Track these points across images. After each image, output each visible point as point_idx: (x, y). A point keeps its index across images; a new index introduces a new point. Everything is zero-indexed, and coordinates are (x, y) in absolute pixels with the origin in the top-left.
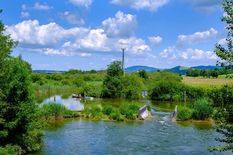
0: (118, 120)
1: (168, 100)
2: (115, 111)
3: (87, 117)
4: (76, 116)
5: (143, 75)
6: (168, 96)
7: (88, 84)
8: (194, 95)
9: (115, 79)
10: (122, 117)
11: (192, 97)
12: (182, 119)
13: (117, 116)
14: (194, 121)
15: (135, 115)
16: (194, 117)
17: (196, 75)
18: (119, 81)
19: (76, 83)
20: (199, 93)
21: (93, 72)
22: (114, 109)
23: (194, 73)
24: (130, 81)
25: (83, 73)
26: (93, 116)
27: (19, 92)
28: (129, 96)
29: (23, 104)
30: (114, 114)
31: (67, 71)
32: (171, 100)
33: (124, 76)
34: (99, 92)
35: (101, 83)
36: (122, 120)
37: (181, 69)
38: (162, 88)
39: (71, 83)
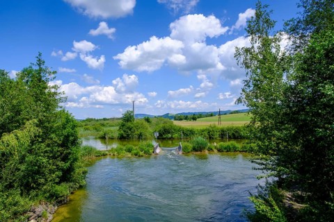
0: (139, 156)
1: (170, 139)
2: (135, 149)
3: (114, 155)
4: (104, 155)
5: (148, 120)
6: (170, 135)
7: (105, 129)
8: (188, 134)
9: (129, 124)
10: (141, 153)
11: (187, 135)
12: (186, 151)
13: (138, 153)
14: (195, 153)
15: (151, 151)
16: (195, 149)
17: (181, 120)
18: (132, 125)
19: (96, 129)
20: (192, 132)
21: (104, 119)
22: (134, 148)
23: (185, 117)
24: (139, 126)
25: (97, 120)
26: (119, 154)
27: (71, 138)
28: (140, 137)
29: (74, 149)
30: (135, 151)
31: (85, 119)
32: (172, 139)
33: (135, 122)
34: (116, 135)
35: (118, 128)
36: (142, 156)
37: (169, 115)
38: (165, 130)
39: (91, 129)
